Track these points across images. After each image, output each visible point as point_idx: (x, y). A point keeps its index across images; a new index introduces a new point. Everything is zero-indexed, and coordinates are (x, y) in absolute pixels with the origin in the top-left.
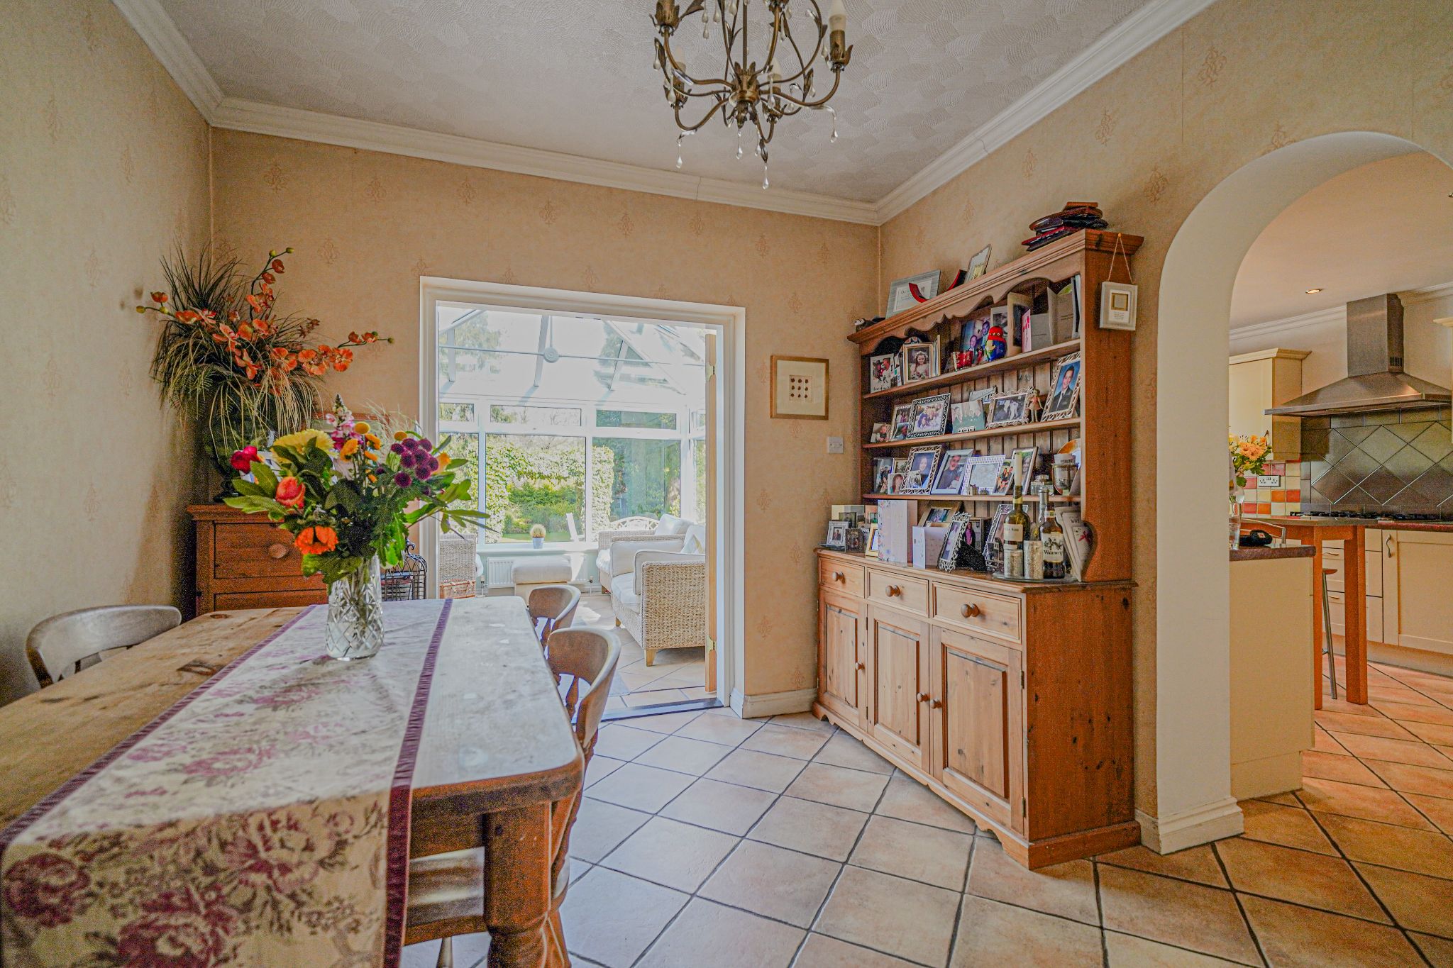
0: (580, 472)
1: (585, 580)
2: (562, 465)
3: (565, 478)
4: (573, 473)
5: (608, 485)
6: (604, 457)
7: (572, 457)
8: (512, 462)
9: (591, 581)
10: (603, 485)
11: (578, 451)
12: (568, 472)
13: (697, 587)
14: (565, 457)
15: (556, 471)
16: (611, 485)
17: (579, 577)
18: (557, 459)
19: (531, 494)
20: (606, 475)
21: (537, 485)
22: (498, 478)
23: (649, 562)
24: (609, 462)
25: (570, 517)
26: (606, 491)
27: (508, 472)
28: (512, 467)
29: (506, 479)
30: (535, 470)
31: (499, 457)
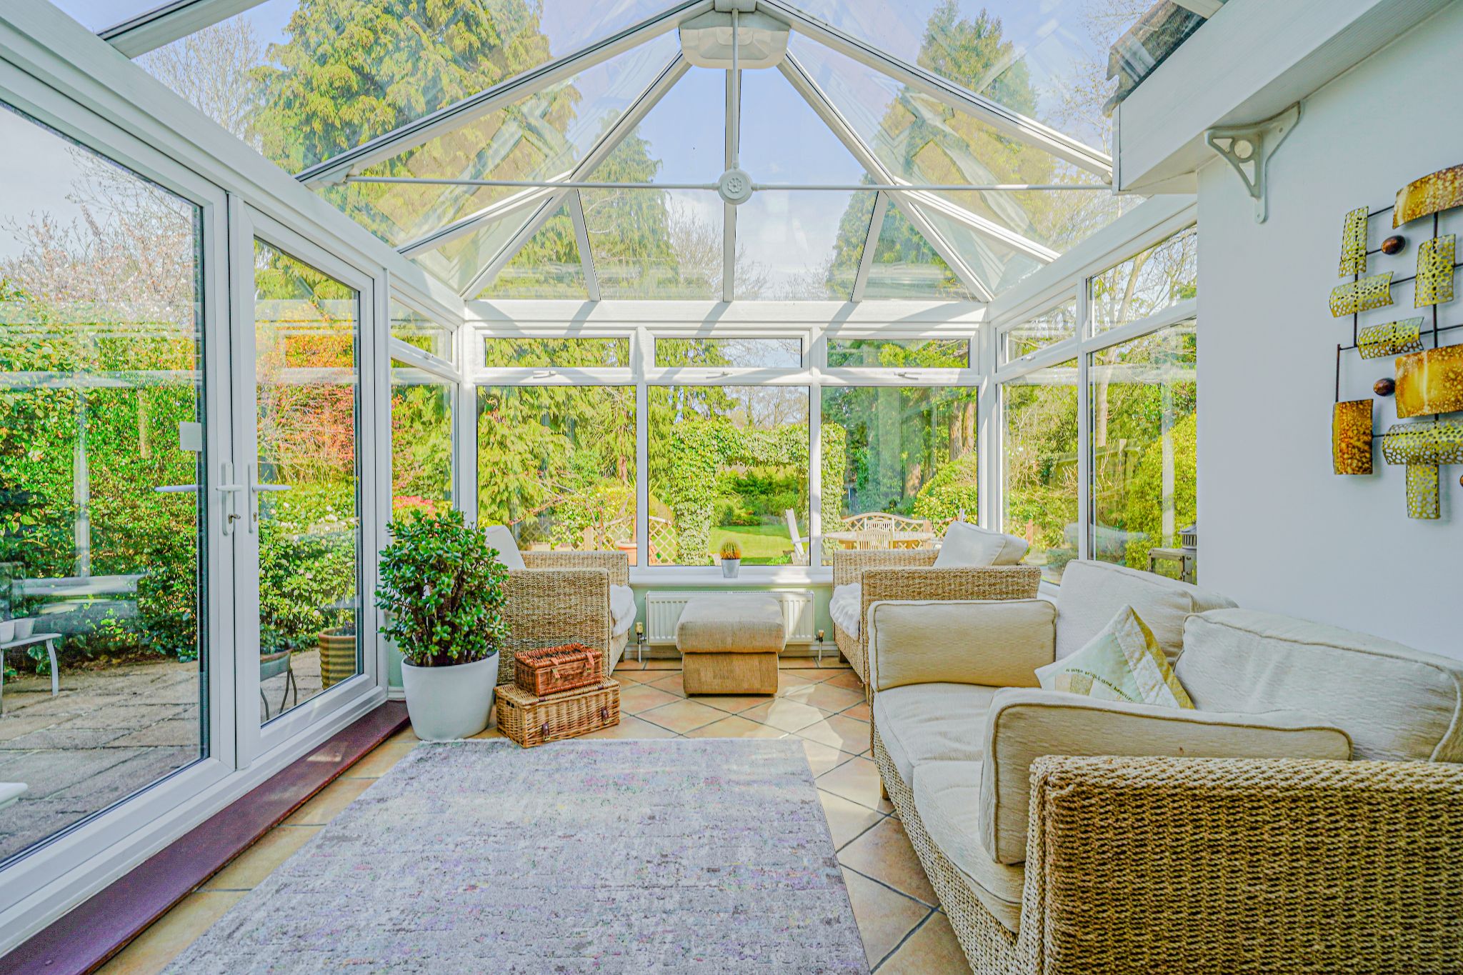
0: (803, 456)
1: (808, 637)
2: (781, 448)
3: (784, 465)
4: (795, 458)
5: (838, 472)
6: (833, 436)
7: (793, 436)
8: (721, 445)
9: (820, 639)
10: (832, 472)
11: (801, 429)
12: (787, 456)
13: (1283, 891)
14: (785, 438)
15: (773, 455)
16: (842, 472)
17: (798, 630)
18: (774, 440)
19: (755, 484)
20: (835, 460)
21: (759, 473)
22: (704, 465)
23: (1072, 763)
24: (840, 443)
25: (790, 514)
26: (836, 480)
27: (716, 457)
28: (721, 451)
29: (715, 466)
30: (748, 454)
31: (706, 439)
